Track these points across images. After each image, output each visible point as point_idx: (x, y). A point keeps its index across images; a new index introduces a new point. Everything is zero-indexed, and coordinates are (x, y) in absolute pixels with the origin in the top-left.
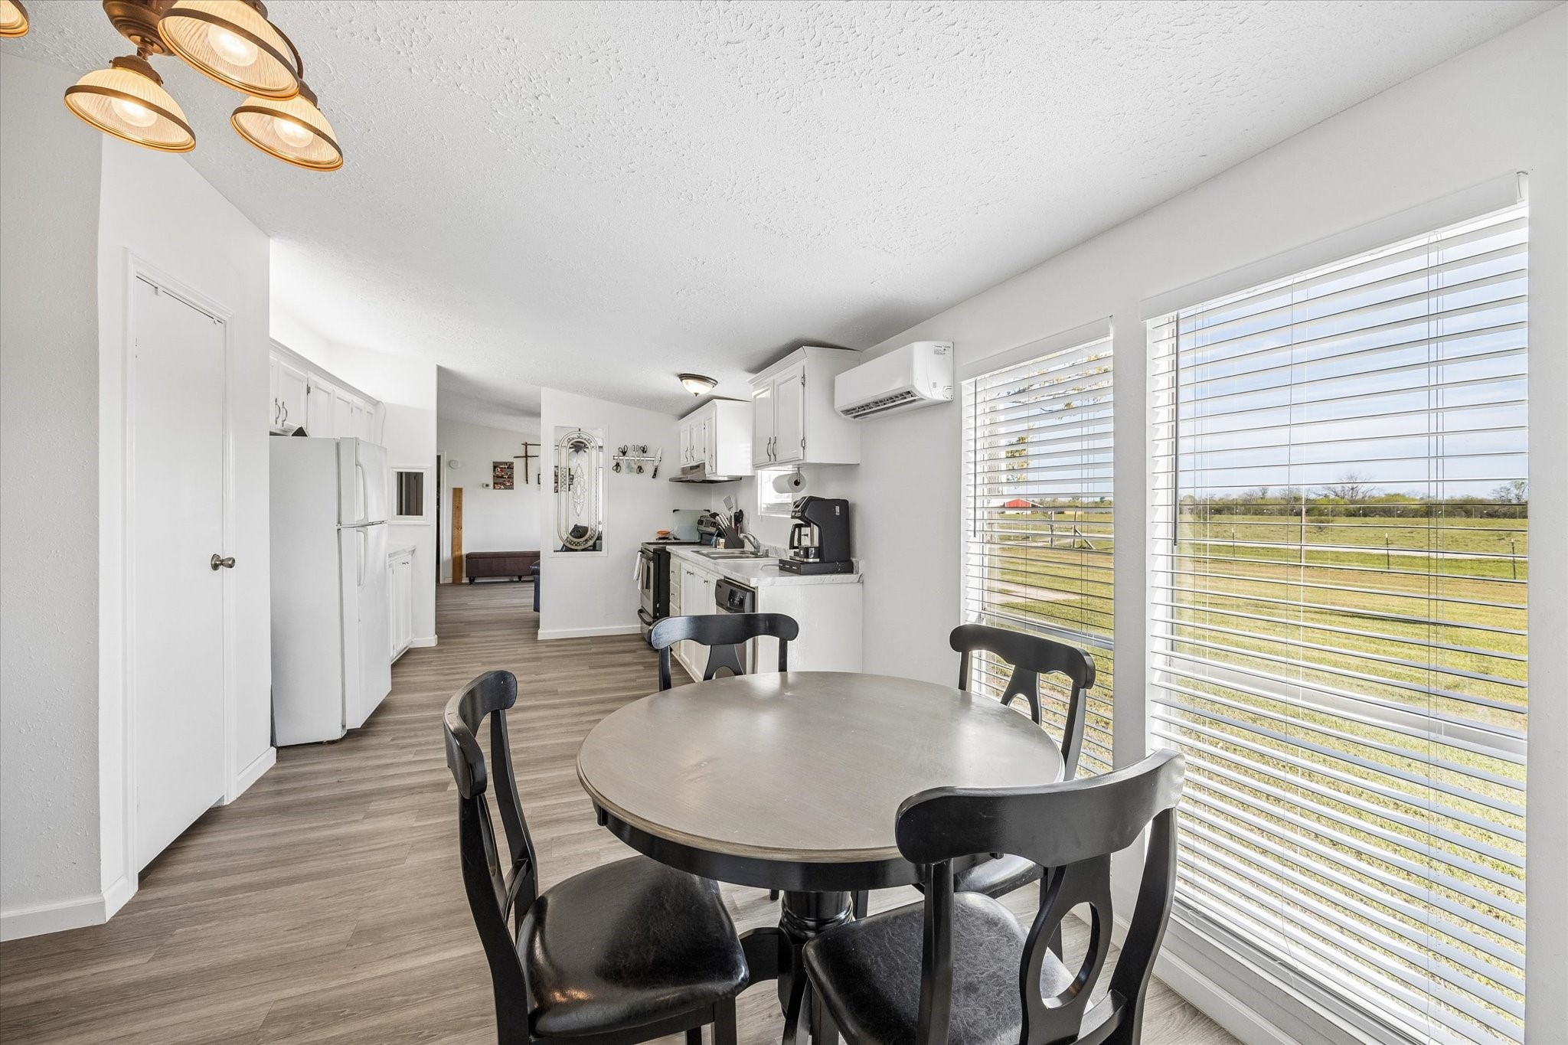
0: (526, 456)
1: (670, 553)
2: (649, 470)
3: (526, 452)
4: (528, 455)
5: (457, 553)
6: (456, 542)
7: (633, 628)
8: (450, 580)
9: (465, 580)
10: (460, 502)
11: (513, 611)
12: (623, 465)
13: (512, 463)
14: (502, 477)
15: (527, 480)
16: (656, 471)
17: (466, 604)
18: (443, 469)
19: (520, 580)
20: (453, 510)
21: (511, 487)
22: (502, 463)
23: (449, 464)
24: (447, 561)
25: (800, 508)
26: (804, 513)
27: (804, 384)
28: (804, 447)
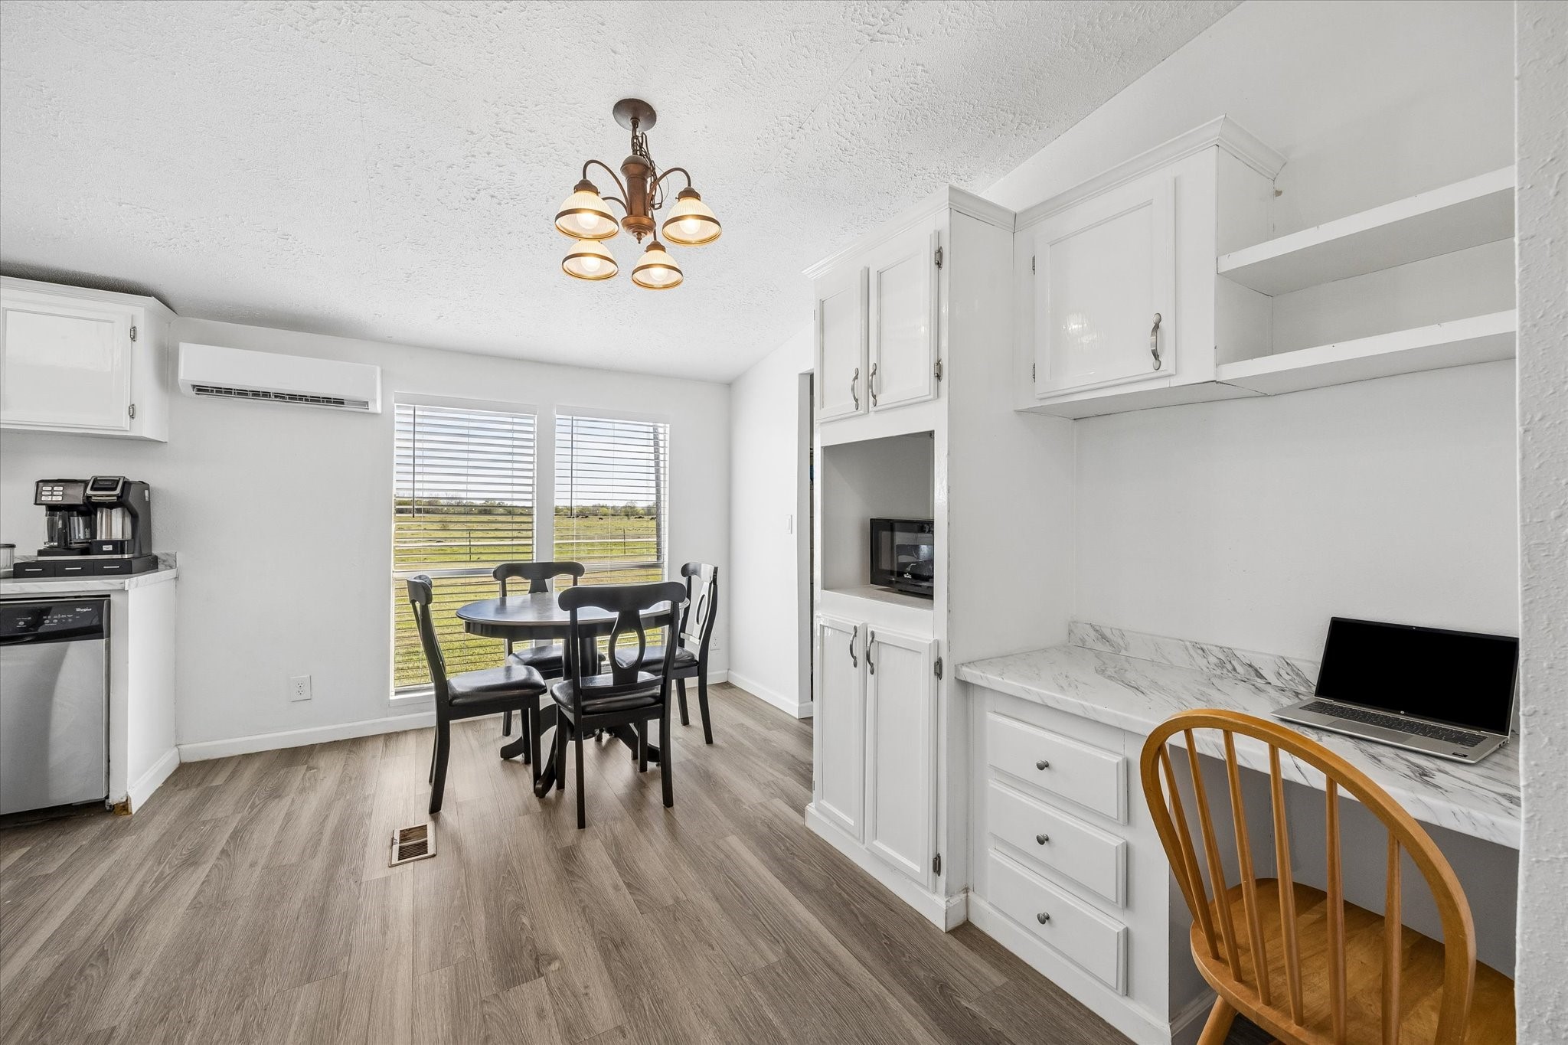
25: (118, 491)
26: (124, 498)
27: (133, 339)
28: (132, 417)
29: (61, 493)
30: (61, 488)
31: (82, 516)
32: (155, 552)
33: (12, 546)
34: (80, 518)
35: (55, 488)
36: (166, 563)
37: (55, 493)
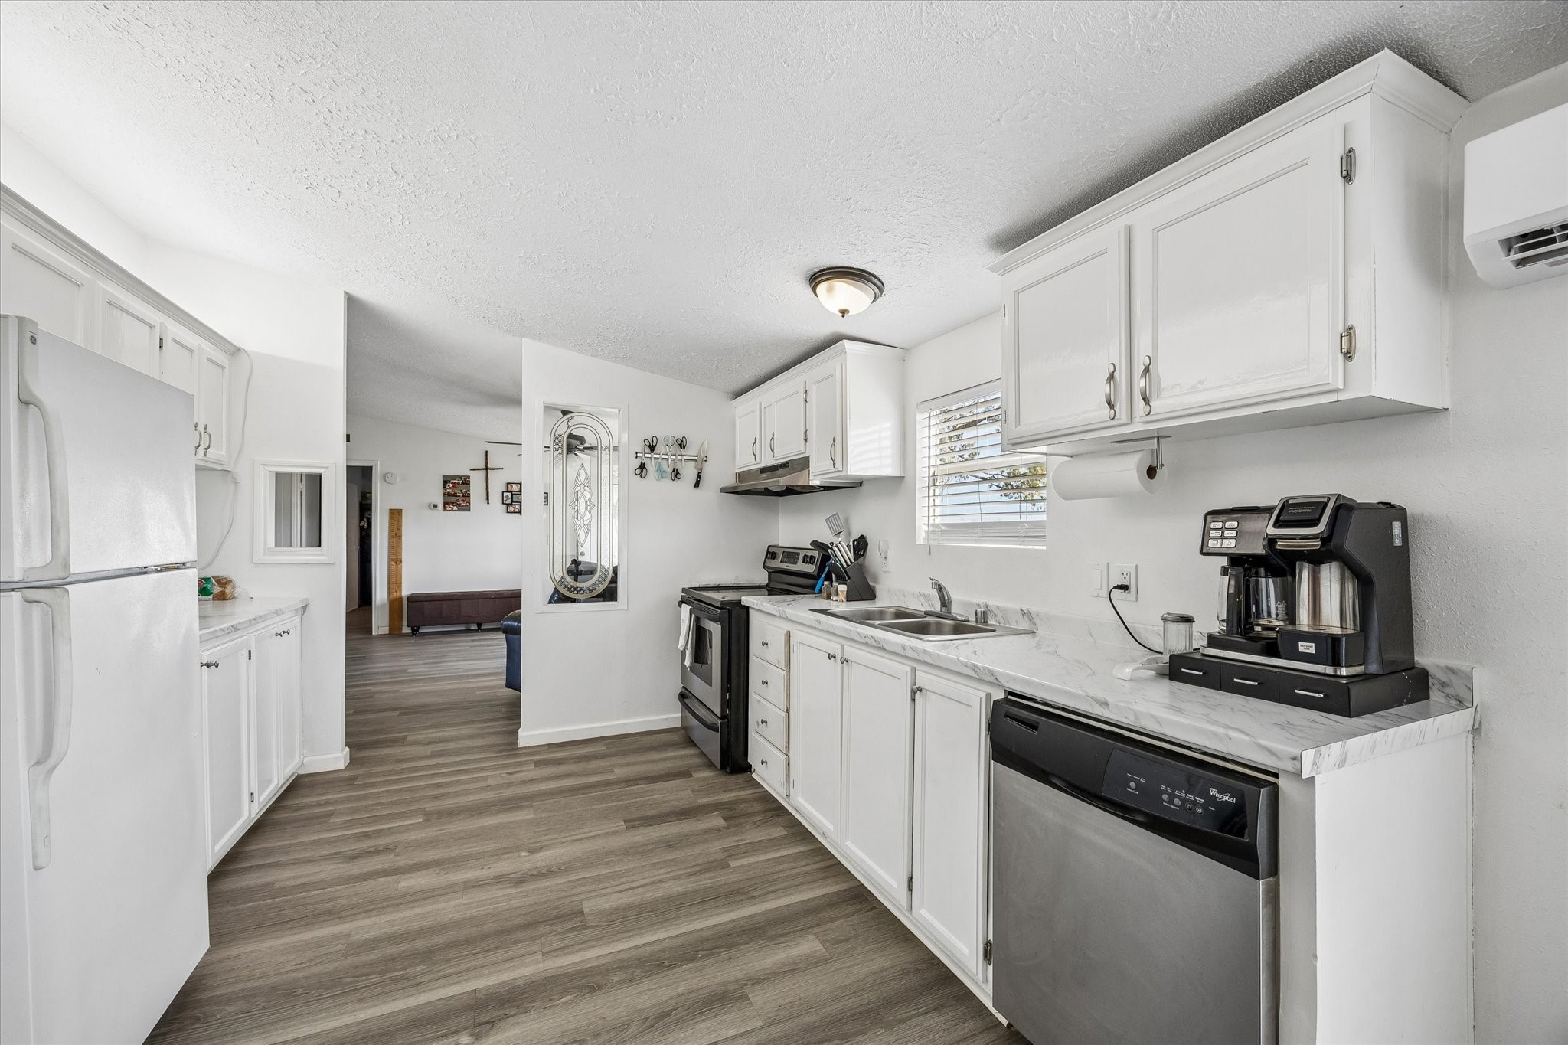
0: (487, 469)
1: (747, 608)
2: (689, 472)
3: (487, 463)
4: (489, 467)
5: (395, 595)
6: (394, 581)
7: (667, 719)
8: (385, 630)
9: (406, 630)
10: (399, 528)
11: (474, 684)
12: (651, 468)
13: (469, 477)
14: (455, 495)
15: (488, 500)
16: (699, 476)
17: (405, 671)
18: (376, 483)
19: (479, 628)
20: (389, 539)
21: (467, 508)
22: (455, 477)
23: (384, 477)
24: (382, 606)
25: (1320, 528)
26: (1335, 541)
27: (1347, 177)
28: (1348, 355)
29: (1234, 533)
30: (1235, 524)
31: (1274, 576)
32: (1422, 659)
33: (1188, 620)
34: (1271, 581)
35: (1228, 525)
36: (1448, 690)
37: (1227, 534)
